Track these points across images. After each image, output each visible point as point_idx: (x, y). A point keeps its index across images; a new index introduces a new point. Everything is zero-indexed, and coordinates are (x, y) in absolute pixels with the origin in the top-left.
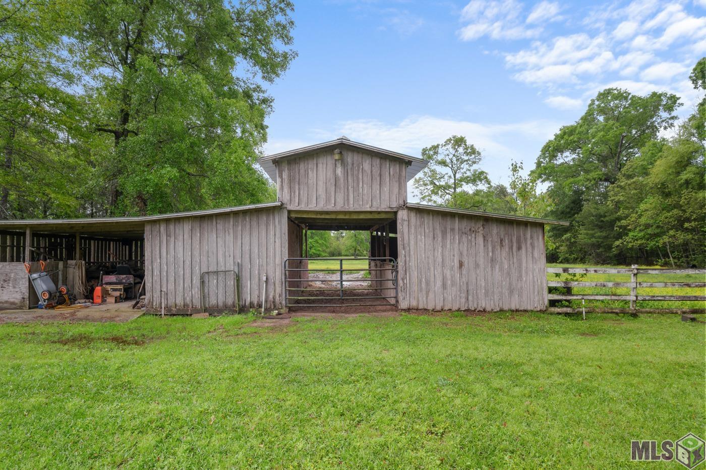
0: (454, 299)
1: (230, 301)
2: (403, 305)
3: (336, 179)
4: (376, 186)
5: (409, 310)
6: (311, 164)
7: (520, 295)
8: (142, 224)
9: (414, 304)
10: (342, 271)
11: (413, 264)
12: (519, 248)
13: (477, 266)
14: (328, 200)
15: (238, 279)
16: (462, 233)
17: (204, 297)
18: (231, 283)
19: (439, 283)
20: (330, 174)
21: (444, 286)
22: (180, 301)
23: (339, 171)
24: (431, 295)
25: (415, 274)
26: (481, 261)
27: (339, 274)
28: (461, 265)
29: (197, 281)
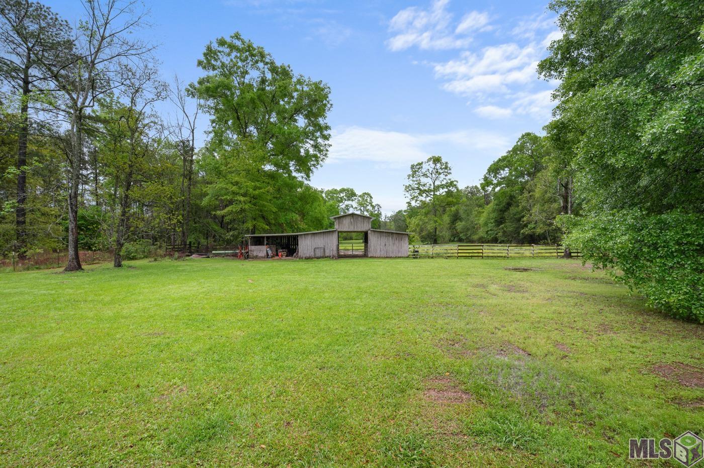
0: (383, 254)
1: (322, 255)
2: (369, 256)
3: (351, 222)
4: (362, 225)
5: (371, 257)
6: (344, 218)
7: (401, 253)
8: (297, 236)
9: (372, 255)
10: (353, 250)
11: (372, 245)
12: (401, 240)
13: (390, 245)
14: (349, 228)
15: (324, 249)
16: (386, 236)
17: (315, 254)
18: (322, 250)
19: (379, 250)
20: (349, 221)
21: (380, 251)
22: (308, 255)
23: (352, 220)
24: (377, 254)
25: (373, 248)
26: (391, 244)
27: (351, 251)
28: (385, 245)
29: (313, 250)
